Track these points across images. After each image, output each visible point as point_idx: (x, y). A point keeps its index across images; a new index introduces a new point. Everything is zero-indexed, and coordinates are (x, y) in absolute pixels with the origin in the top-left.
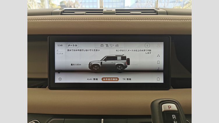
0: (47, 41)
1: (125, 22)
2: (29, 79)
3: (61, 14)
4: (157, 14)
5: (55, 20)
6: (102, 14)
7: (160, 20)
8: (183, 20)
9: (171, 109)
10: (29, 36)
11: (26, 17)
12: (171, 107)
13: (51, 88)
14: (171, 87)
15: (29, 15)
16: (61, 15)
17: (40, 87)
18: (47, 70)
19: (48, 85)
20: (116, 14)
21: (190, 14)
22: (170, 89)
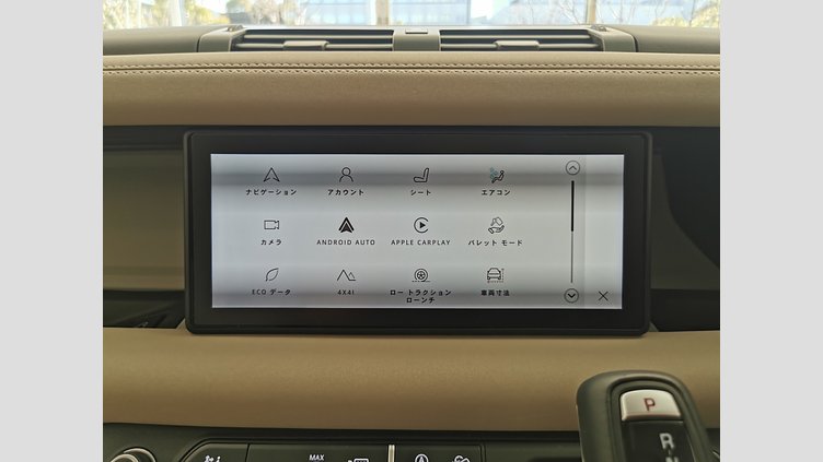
0: (182, 149)
1: (477, 80)
2: (108, 294)
3: (234, 49)
4: (599, 49)
5: (209, 70)
6: (391, 50)
7: (611, 71)
8: (699, 72)
9: (654, 411)
10: (108, 131)
11: (99, 59)
12: (654, 404)
13: (196, 330)
14: (652, 325)
15: (110, 49)
16: (232, 50)
17: (156, 323)
18: (180, 261)
19: (187, 316)
20: (443, 49)
21: (714, 49)
22: (648, 333)
